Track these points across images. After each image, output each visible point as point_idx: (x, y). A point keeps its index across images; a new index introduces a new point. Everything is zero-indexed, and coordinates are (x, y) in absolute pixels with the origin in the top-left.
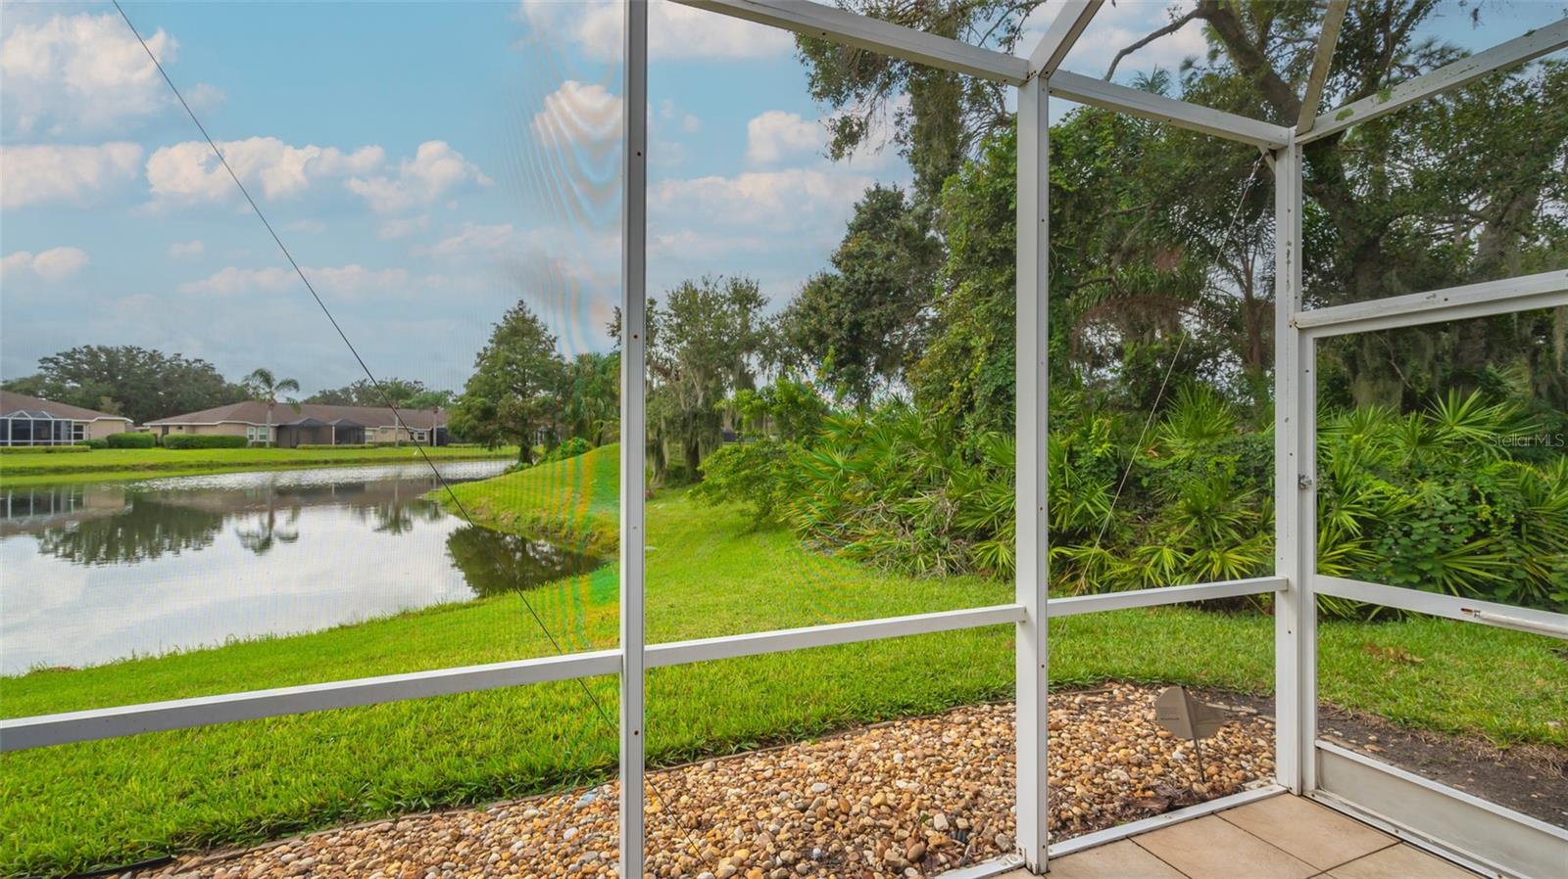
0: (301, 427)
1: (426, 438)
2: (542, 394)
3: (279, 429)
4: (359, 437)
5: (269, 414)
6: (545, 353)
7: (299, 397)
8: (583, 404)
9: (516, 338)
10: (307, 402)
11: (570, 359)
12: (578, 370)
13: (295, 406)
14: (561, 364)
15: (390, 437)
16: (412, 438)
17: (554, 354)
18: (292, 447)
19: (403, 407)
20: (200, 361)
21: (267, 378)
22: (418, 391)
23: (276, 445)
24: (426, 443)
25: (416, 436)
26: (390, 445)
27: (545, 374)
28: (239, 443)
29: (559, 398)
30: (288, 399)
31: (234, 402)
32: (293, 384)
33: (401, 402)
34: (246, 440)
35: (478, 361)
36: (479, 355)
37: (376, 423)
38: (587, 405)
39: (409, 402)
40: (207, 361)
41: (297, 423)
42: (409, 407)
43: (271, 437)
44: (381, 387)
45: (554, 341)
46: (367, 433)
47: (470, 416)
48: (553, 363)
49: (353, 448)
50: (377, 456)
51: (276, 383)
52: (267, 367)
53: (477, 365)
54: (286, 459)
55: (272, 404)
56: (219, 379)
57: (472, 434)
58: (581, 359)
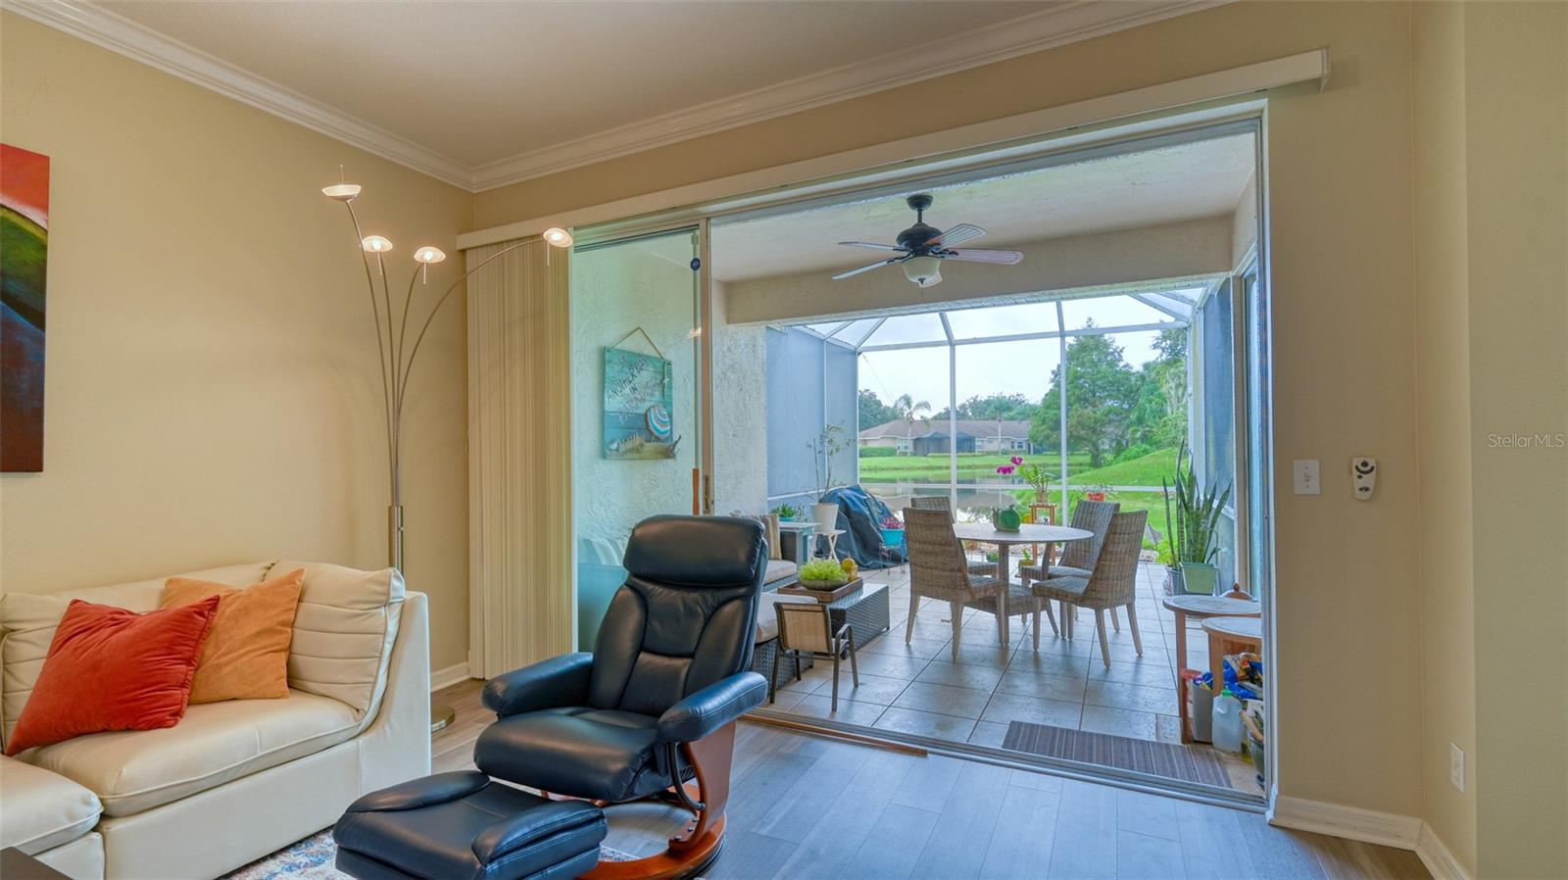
0: (929, 439)
1: (1025, 448)
2: (1110, 403)
3: (917, 441)
4: (971, 447)
5: (910, 429)
6: (1112, 364)
7: (929, 414)
8: (1148, 411)
9: (1083, 354)
10: (935, 418)
11: (1137, 367)
12: (1143, 378)
13: (925, 421)
14: (1128, 373)
15: (995, 446)
16: (1013, 447)
17: (1121, 364)
18: (925, 456)
19: (1006, 419)
20: (867, 391)
21: (907, 400)
22: (1020, 403)
23: (914, 454)
24: (1024, 452)
25: (1016, 445)
26: (995, 453)
27: (1112, 384)
28: (891, 453)
29: (1126, 406)
30: (922, 417)
31: (888, 421)
32: (926, 405)
33: (1005, 415)
34: (896, 451)
35: (1053, 377)
36: (1053, 372)
37: (984, 434)
38: (1152, 411)
39: (1011, 414)
40: (872, 391)
41: (928, 435)
42: (1012, 419)
43: (911, 449)
44: (988, 403)
45: (1121, 351)
46: (977, 444)
47: (1045, 426)
48: (1120, 372)
49: (966, 456)
50: (984, 463)
51: (913, 405)
52: (910, 394)
53: (1052, 381)
54: (920, 465)
55: (911, 421)
56: (879, 403)
57: (1047, 442)
58: (1146, 366)
